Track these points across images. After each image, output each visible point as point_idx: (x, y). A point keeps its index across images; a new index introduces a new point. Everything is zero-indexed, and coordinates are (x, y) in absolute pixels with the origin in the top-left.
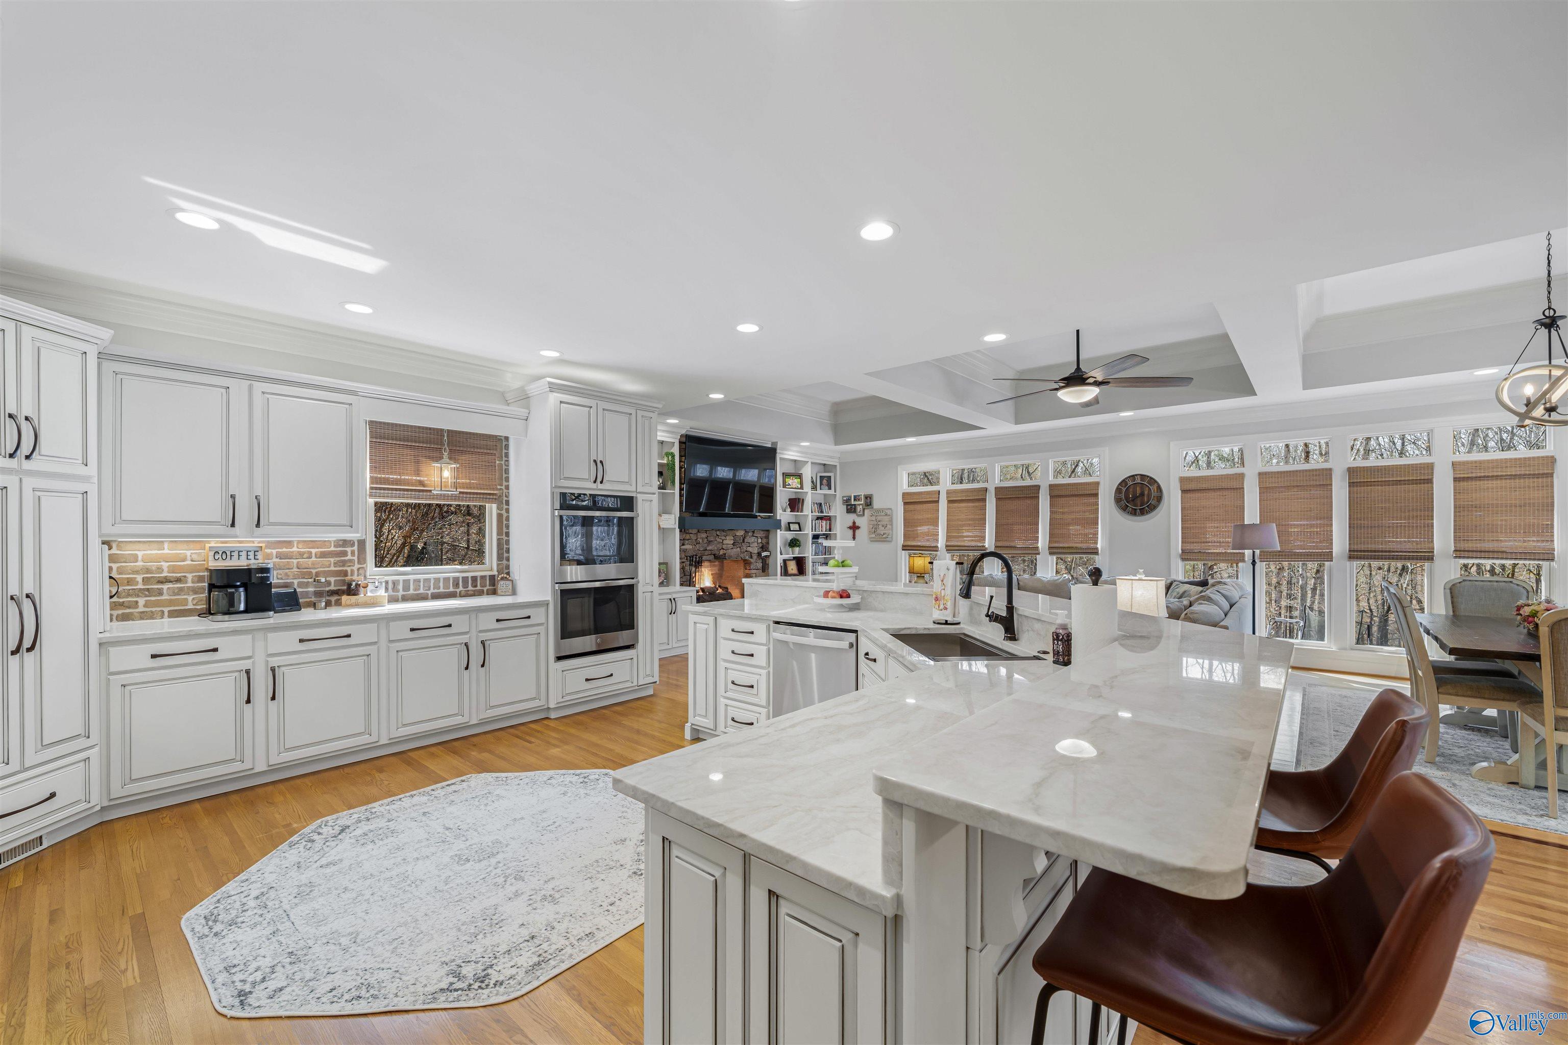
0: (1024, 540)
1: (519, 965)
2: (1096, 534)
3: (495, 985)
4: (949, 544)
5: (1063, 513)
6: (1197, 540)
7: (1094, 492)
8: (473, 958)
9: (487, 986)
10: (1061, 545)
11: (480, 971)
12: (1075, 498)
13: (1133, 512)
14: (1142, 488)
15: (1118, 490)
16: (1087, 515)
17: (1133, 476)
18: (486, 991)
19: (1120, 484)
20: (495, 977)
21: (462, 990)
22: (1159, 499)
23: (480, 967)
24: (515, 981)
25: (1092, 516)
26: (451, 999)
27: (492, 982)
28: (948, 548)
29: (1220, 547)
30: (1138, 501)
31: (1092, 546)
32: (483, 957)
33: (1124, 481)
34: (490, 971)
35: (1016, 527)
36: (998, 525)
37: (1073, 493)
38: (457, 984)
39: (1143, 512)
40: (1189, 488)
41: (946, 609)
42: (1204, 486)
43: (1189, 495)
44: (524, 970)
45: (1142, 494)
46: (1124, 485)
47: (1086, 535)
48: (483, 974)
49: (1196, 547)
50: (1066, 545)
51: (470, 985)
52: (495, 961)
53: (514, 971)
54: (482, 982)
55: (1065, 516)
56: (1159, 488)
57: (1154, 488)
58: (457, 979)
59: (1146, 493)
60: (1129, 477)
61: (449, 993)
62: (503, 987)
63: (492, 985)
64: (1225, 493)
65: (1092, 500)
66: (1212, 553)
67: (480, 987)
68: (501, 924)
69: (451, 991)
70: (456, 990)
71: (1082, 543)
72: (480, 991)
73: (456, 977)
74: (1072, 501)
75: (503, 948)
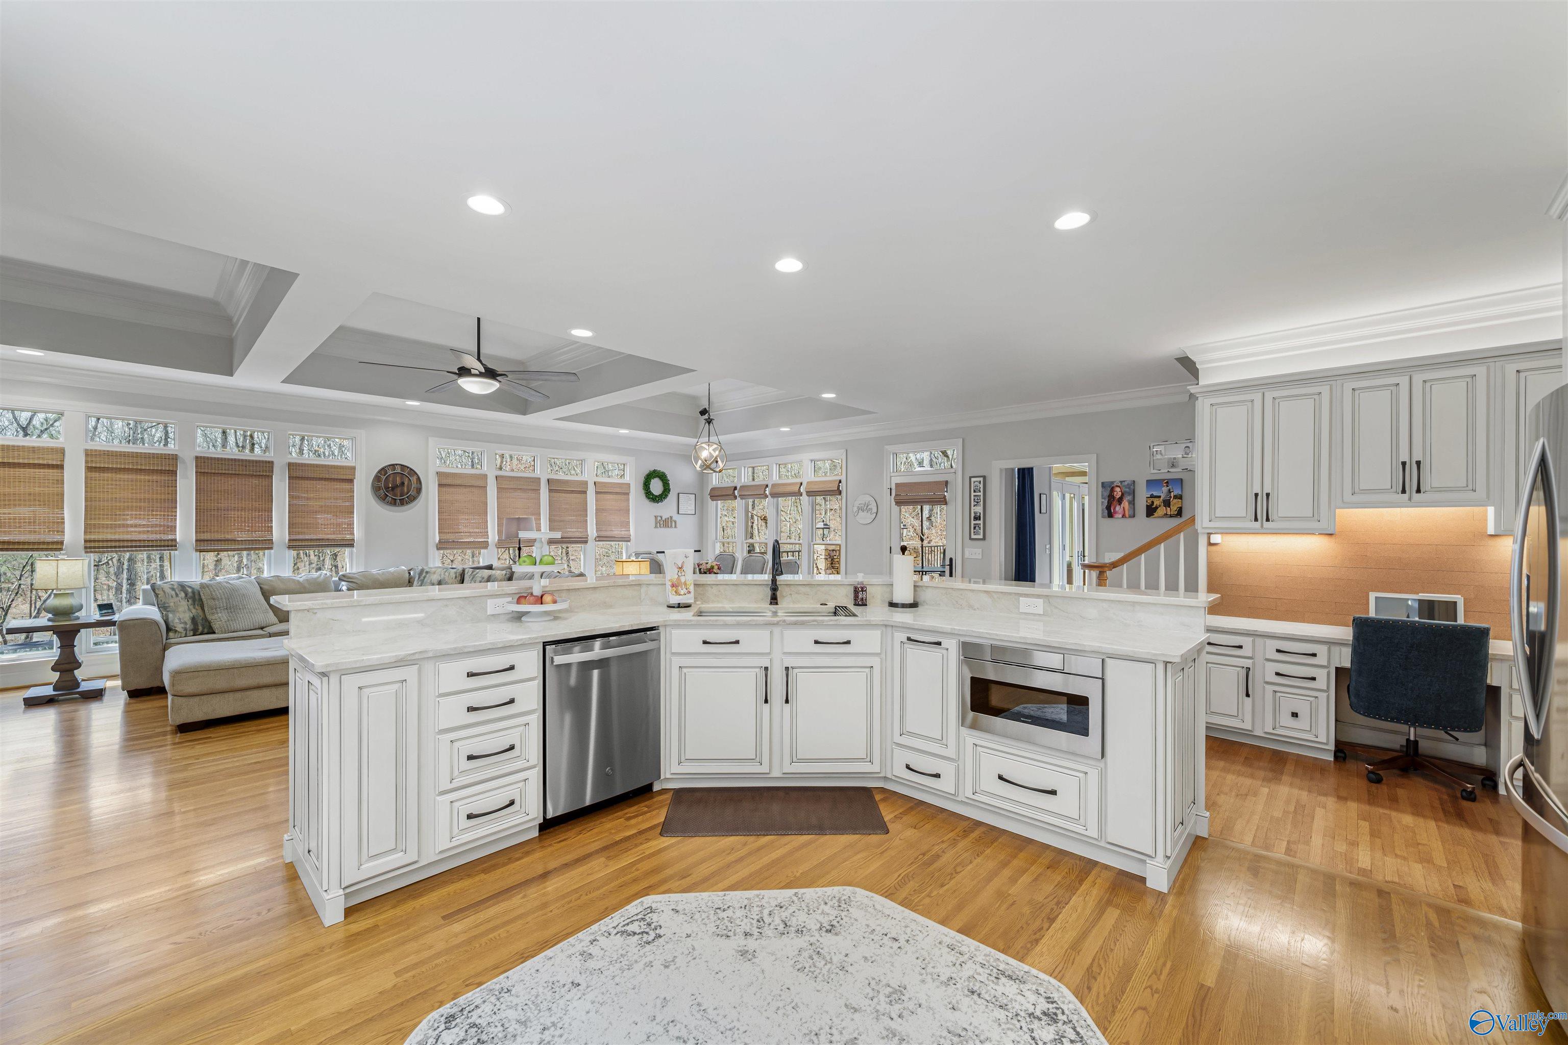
0: (248, 531)
1: (1018, 991)
2: (351, 525)
3: (1052, 1003)
4: (88, 537)
5: (308, 499)
6: (452, 531)
7: (350, 477)
8: (1027, 1037)
9: (1057, 1008)
10: (307, 537)
11: (1043, 1023)
12: (323, 482)
13: (393, 502)
14: (402, 478)
15: (377, 478)
16: (340, 503)
17: (393, 465)
18: (1065, 1007)
19: (380, 472)
20: (1043, 1005)
21: (1074, 1029)
22: (419, 490)
23: (1036, 1025)
24: (1039, 988)
25: (347, 504)
26: (1091, 1034)
27: (1051, 1006)
28: (88, 545)
29: (471, 536)
30: (398, 491)
31: (348, 537)
32: (1021, 1028)
33: (383, 469)
34: (1038, 1013)
35: (232, 514)
36: (200, 511)
37: (324, 476)
38: (1069, 1036)
39: (402, 503)
40: (446, 483)
41: (689, 592)
42: (458, 482)
43: (444, 489)
44: (1022, 986)
45: (403, 484)
46: (383, 473)
47: (339, 525)
48: (1044, 1018)
49: (451, 537)
50: (315, 537)
51: (1065, 1023)
52: (1022, 1014)
53: (1027, 994)
54: (1055, 1014)
55: (311, 503)
56: (419, 479)
57: (414, 479)
58: (1063, 1039)
59: (406, 483)
60: (389, 465)
61: (1085, 1038)
62: (1051, 996)
63: (1055, 1005)
64: (473, 489)
65: (346, 486)
66: (464, 542)
67: (1063, 1013)
68: (960, 1031)
69: (1082, 1037)
70: (1078, 1033)
71: (334, 534)
72: (1066, 1012)
73: (1062, 1041)
74: (319, 485)
75: (1001, 1014)
